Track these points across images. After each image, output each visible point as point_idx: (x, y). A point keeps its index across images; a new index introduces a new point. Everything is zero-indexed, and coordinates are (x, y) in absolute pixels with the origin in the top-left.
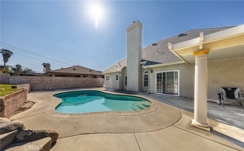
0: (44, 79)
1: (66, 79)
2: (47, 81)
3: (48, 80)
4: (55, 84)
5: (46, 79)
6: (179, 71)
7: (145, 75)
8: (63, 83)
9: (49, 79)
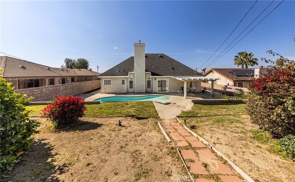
0: (34, 92)
1: (56, 88)
2: (37, 94)
3: (38, 92)
4: (46, 98)
5: (36, 92)
6: (168, 80)
7: (147, 81)
8: (54, 94)
9: (40, 91)
